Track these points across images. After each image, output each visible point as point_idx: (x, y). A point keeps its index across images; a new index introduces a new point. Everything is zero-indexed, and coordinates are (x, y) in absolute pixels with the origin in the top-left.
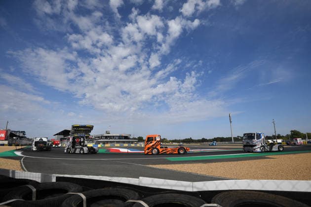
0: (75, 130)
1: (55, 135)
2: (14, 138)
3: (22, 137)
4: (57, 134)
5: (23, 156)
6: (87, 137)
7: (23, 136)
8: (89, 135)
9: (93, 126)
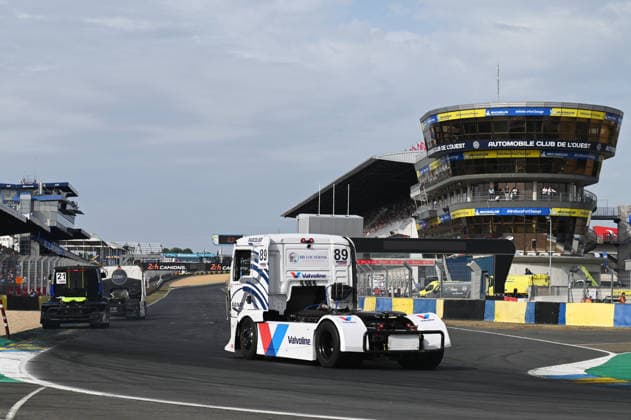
0: (458, 165)
1: (293, 214)
2: (6, 241)
3: (58, 234)
4: (308, 207)
5: (35, 381)
6: (565, 229)
7: (64, 222)
8: (589, 204)
9: (613, 118)
